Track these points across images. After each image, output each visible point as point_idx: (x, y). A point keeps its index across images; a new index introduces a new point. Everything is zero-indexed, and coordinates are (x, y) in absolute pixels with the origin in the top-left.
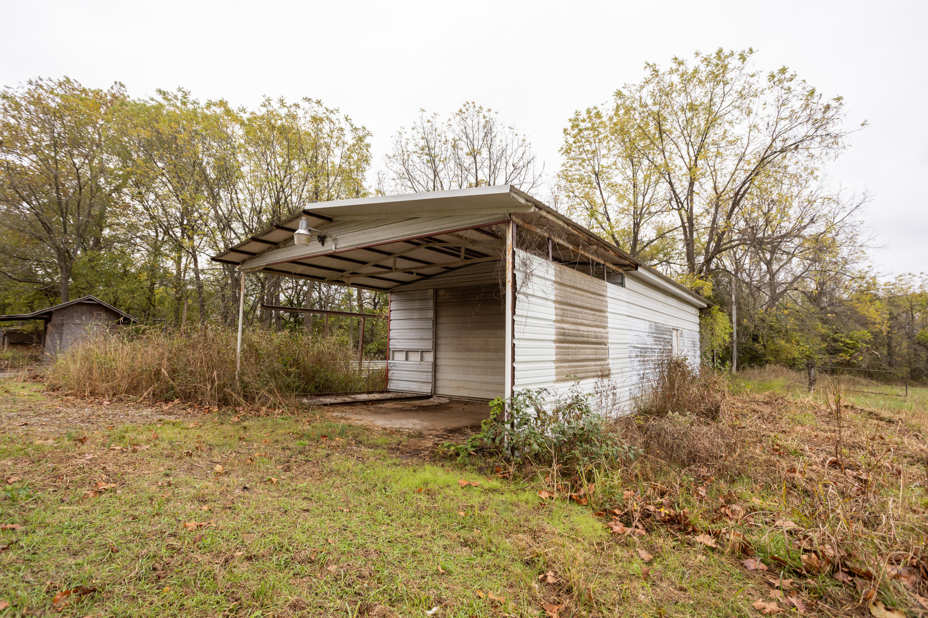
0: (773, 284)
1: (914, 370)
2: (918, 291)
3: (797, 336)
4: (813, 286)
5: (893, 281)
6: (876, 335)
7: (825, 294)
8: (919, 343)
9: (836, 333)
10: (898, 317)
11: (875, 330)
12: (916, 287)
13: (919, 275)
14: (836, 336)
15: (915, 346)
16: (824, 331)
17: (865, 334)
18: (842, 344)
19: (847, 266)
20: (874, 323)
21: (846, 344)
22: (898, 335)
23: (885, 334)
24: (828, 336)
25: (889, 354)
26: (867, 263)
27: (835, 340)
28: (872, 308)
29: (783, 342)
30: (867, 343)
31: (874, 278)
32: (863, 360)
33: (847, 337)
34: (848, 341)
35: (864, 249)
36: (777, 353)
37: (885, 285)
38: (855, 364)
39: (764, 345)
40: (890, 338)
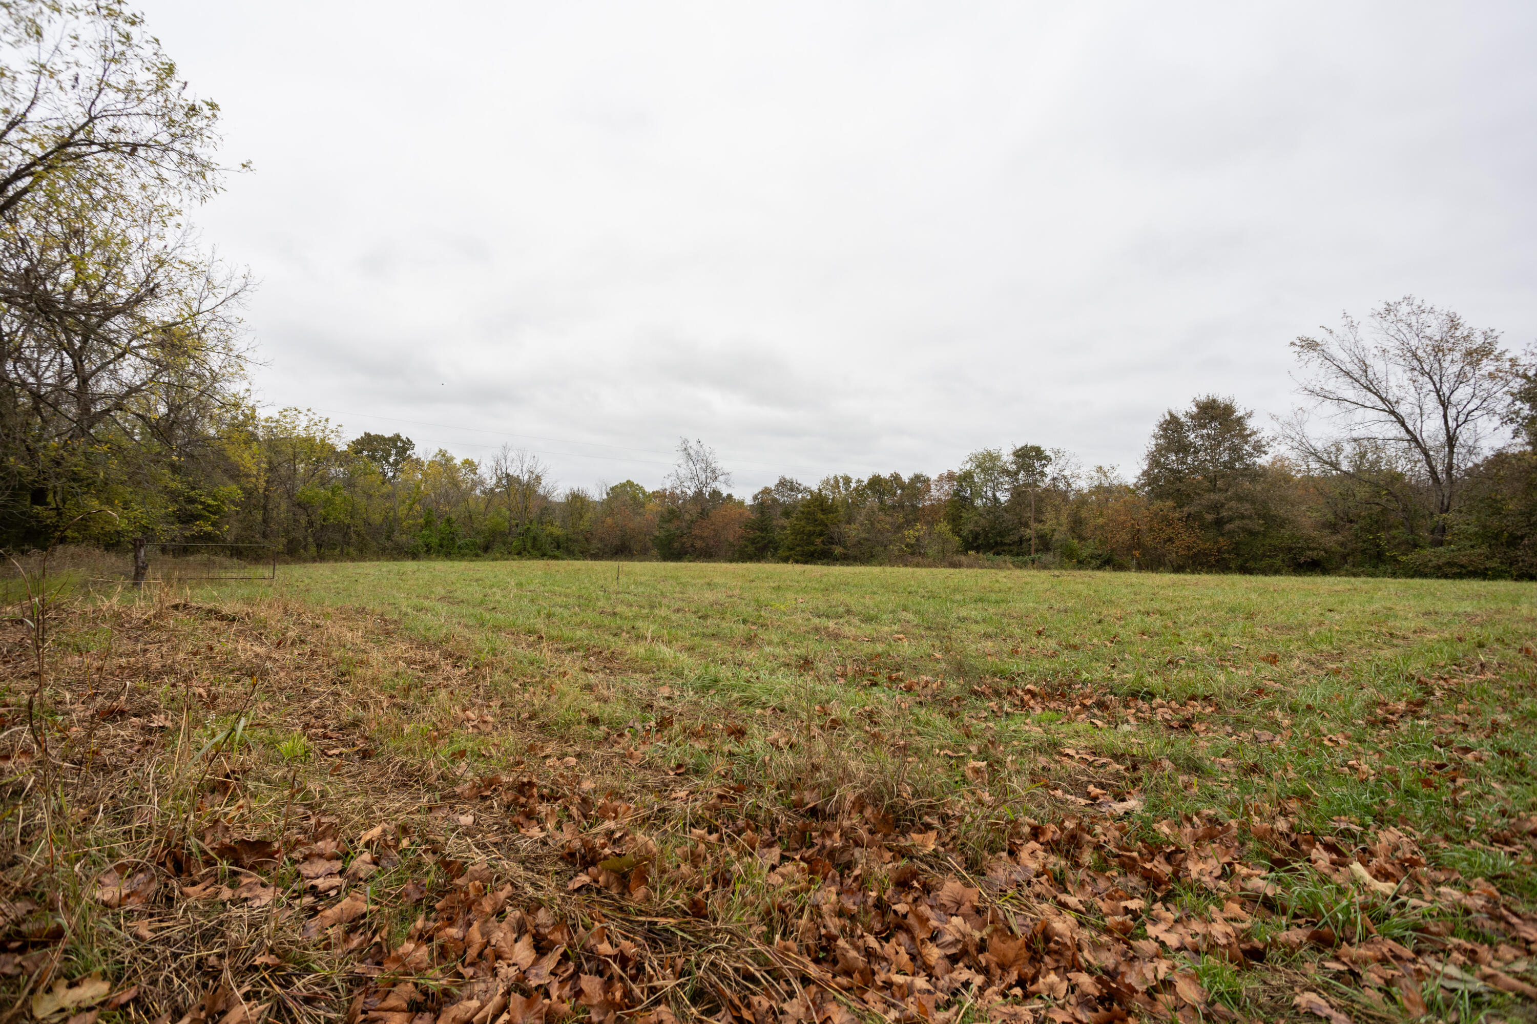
0: (83, 396)
1: (290, 542)
2: (303, 434)
3: (126, 491)
4: (163, 409)
5: (276, 416)
6: (249, 493)
7: (180, 425)
8: (299, 505)
9: (193, 489)
10: (280, 468)
11: (248, 486)
12: (301, 428)
13: (305, 412)
14: (192, 493)
15: (295, 509)
16: (173, 485)
17: (233, 490)
18: (200, 507)
19: (217, 385)
20: (248, 476)
21: (207, 507)
22: (277, 492)
23: (261, 491)
24: (181, 494)
25: (264, 521)
26: (245, 385)
27: (191, 501)
28: (247, 453)
29: (95, 503)
30: (237, 506)
31: (253, 408)
32: (229, 530)
33: (209, 494)
34: (210, 501)
35: (242, 363)
36: (84, 525)
37: (266, 421)
38: (218, 536)
39: (57, 509)
40: (266, 497)
